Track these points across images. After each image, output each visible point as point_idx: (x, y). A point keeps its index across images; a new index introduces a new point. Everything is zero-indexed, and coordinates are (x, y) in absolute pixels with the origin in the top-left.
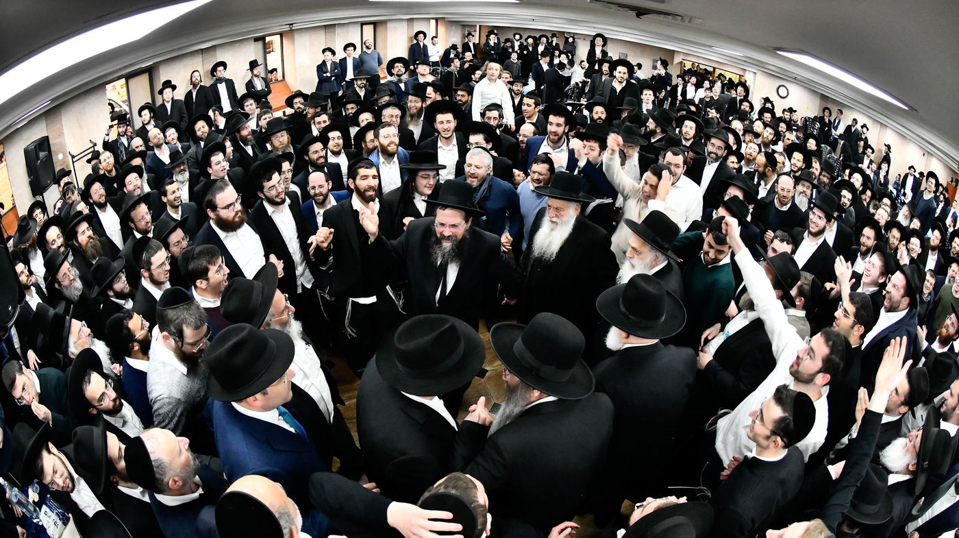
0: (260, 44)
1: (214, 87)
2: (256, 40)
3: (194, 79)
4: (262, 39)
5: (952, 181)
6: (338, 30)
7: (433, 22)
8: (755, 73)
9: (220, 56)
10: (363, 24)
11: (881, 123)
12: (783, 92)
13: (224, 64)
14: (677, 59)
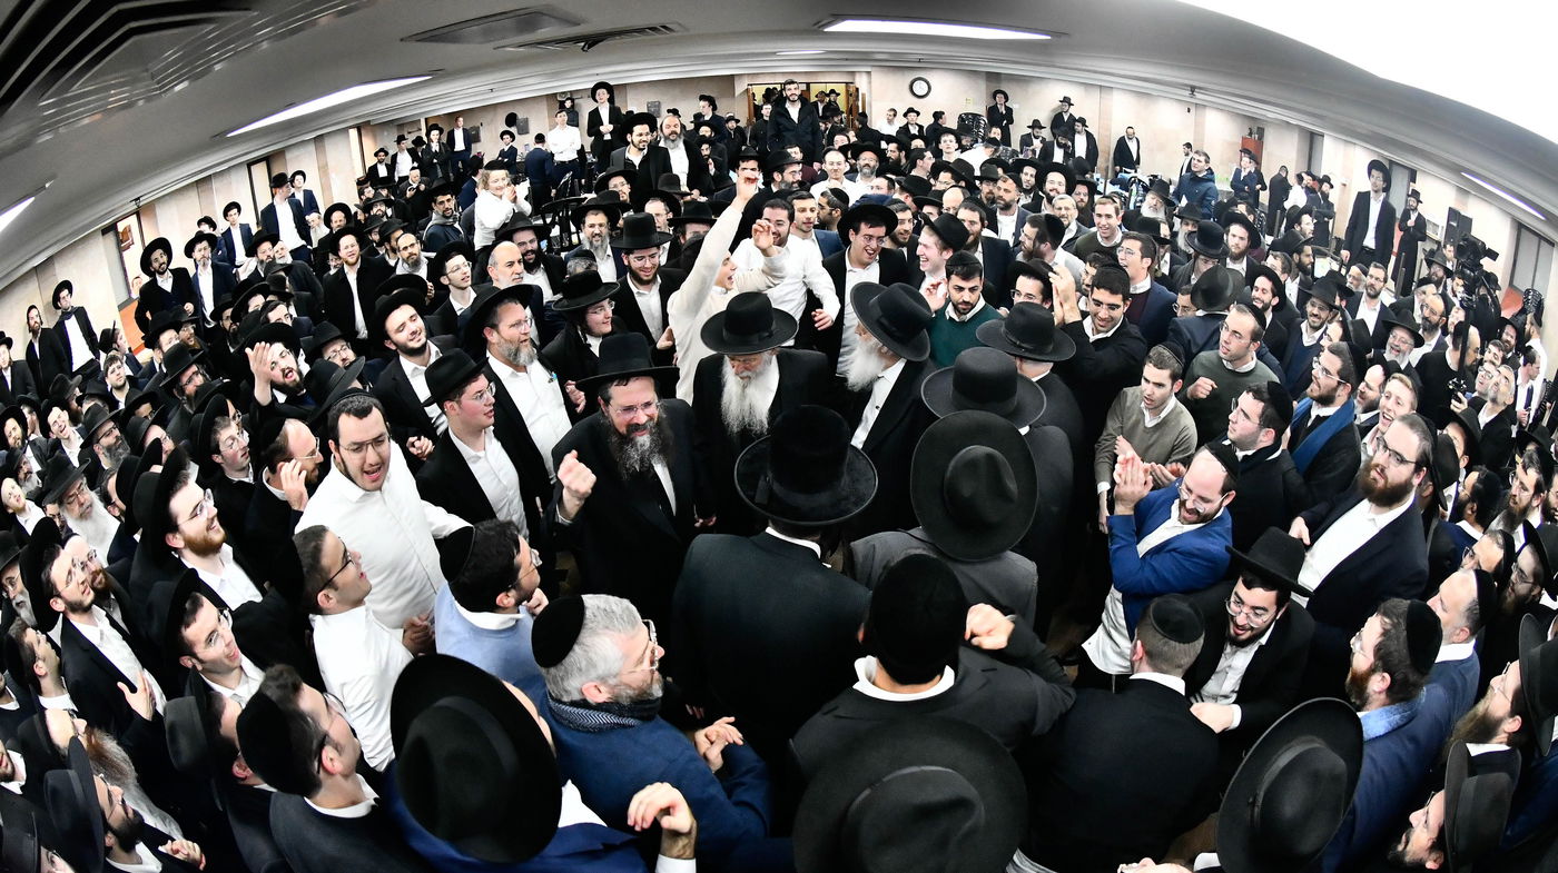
0: (111, 237)
1: (60, 326)
2: (105, 231)
3: (32, 323)
4: (112, 227)
5: (1250, 134)
6: (216, 184)
7: (353, 133)
8: (869, 73)
9: (62, 272)
10: (250, 164)
11: (1101, 86)
12: (920, 88)
13: (67, 285)
14: (740, 88)
